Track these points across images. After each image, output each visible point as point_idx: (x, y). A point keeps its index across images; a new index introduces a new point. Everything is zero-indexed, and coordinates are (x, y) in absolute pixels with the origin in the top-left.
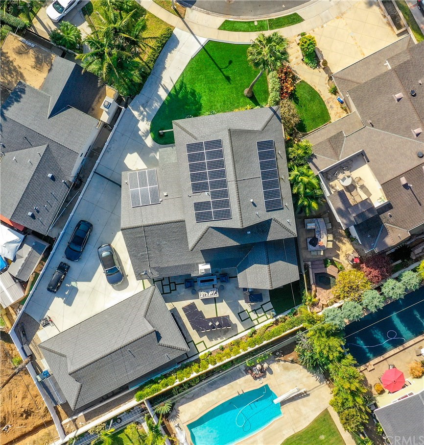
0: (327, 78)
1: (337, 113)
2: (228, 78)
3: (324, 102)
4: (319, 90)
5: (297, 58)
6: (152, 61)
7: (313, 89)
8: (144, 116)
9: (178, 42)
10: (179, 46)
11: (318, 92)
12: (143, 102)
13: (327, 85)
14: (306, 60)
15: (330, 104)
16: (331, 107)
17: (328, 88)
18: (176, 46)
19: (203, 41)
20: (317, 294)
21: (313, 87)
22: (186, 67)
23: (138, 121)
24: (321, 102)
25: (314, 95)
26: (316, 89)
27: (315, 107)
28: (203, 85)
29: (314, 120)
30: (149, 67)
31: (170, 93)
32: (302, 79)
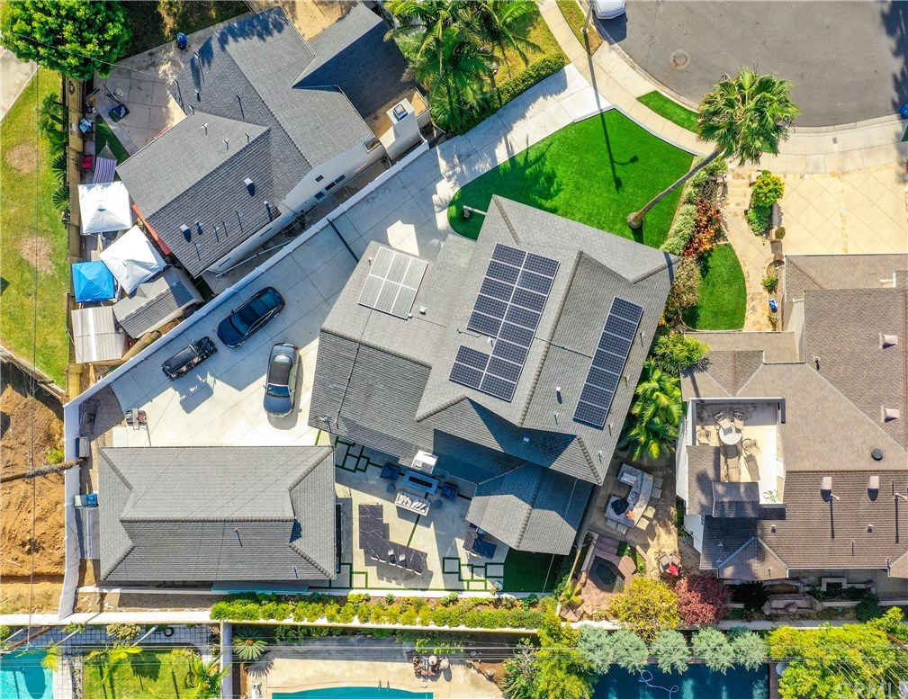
0: (770, 259)
1: (758, 322)
2: (618, 183)
3: (745, 294)
4: (748, 272)
5: (738, 204)
6: (508, 92)
7: (740, 266)
8: (454, 173)
9: (564, 87)
10: (562, 95)
11: (745, 275)
12: (464, 151)
13: (765, 271)
14: (752, 214)
15: (754, 303)
16: (754, 309)
17: (763, 276)
18: (558, 92)
19: (605, 105)
20: (584, 590)
21: (741, 263)
22: (558, 131)
23: (440, 177)
24: (742, 292)
25: (736, 275)
26: (744, 269)
27: (727, 296)
28: (569, 173)
29: (715, 315)
30: (500, 99)
31: (512, 159)
32: (730, 241)
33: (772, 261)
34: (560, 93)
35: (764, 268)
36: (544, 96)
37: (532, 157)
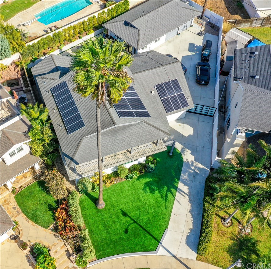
0: (21, 236)
1: (8, 204)
2: (125, 214)
3: (23, 212)
4: (28, 222)
5: (56, 252)
6: (208, 210)
7: (35, 222)
8: (192, 165)
9: (187, 243)
10: (184, 238)
11: (29, 220)
12: (198, 177)
13: (20, 229)
14: (46, 250)
15: (16, 211)
16: (14, 208)
17: (19, 226)
18: (188, 237)
19: (161, 251)
21: (34, 224)
22: (170, 218)
23: (196, 160)
24: (25, 211)
25: (33, 217)
26: (31, 222)
27: (31, 204)
28: (147, 202)
29: (31, 193)
30: (209, 203)
31: (176, 188)
32: (48, 230)
33: (20, 236)
34: (187, 238)
35: (22, 230)
36: (191, 230)
37: (170, 196)
